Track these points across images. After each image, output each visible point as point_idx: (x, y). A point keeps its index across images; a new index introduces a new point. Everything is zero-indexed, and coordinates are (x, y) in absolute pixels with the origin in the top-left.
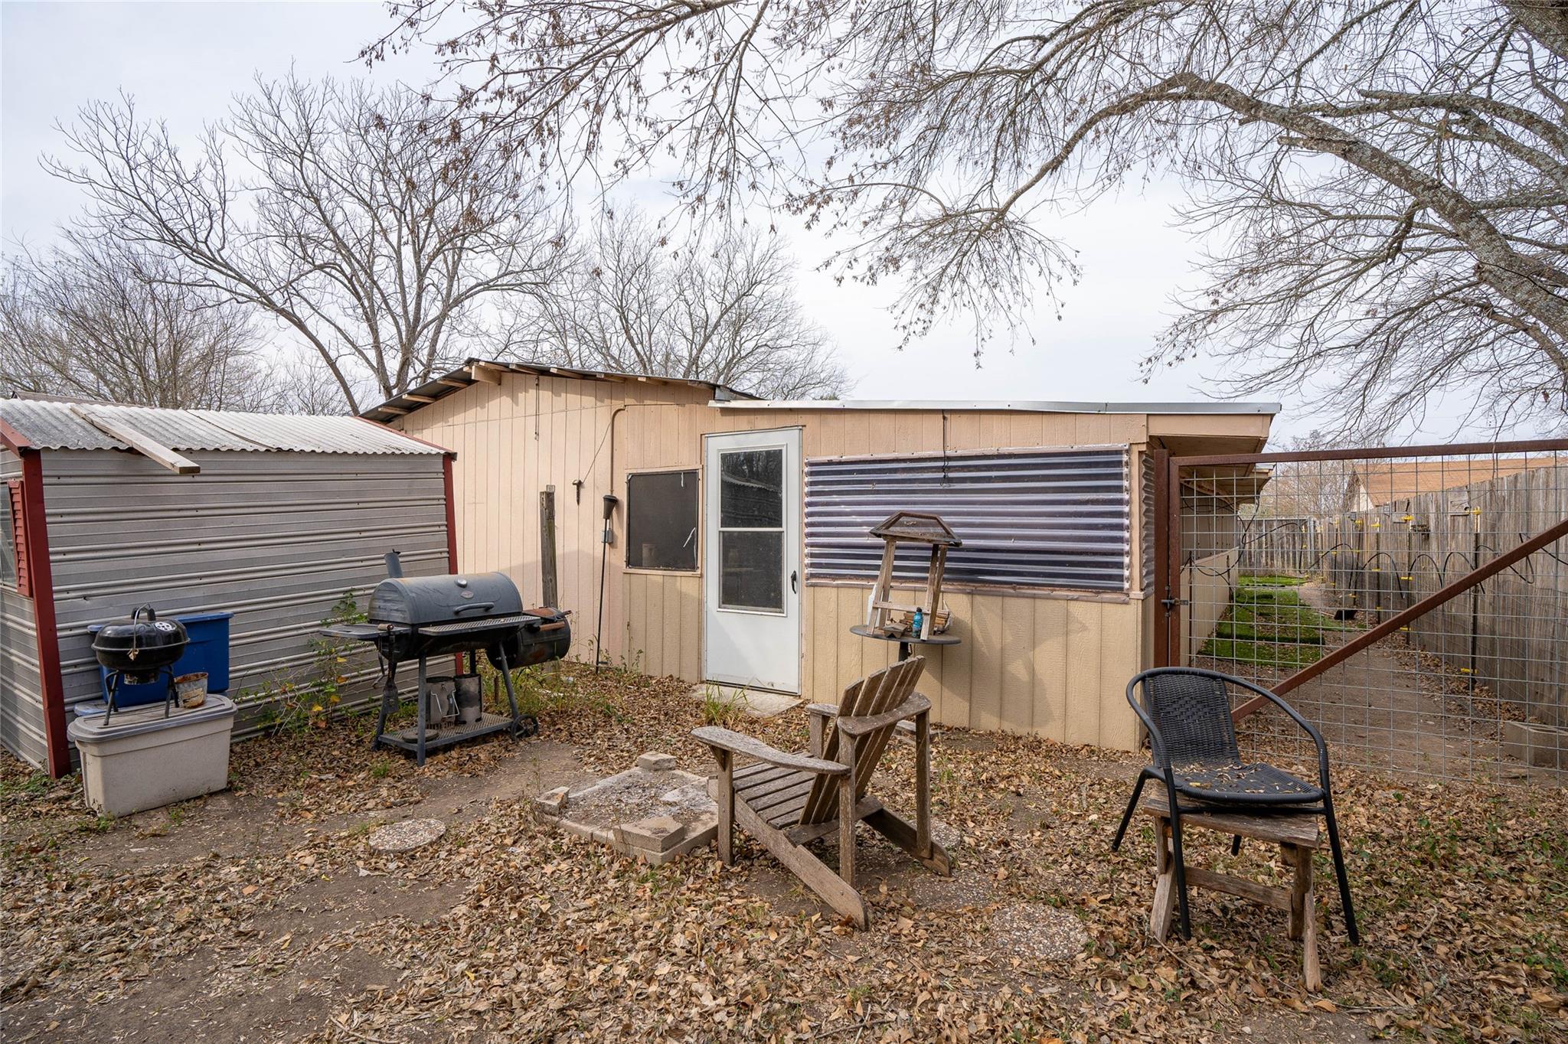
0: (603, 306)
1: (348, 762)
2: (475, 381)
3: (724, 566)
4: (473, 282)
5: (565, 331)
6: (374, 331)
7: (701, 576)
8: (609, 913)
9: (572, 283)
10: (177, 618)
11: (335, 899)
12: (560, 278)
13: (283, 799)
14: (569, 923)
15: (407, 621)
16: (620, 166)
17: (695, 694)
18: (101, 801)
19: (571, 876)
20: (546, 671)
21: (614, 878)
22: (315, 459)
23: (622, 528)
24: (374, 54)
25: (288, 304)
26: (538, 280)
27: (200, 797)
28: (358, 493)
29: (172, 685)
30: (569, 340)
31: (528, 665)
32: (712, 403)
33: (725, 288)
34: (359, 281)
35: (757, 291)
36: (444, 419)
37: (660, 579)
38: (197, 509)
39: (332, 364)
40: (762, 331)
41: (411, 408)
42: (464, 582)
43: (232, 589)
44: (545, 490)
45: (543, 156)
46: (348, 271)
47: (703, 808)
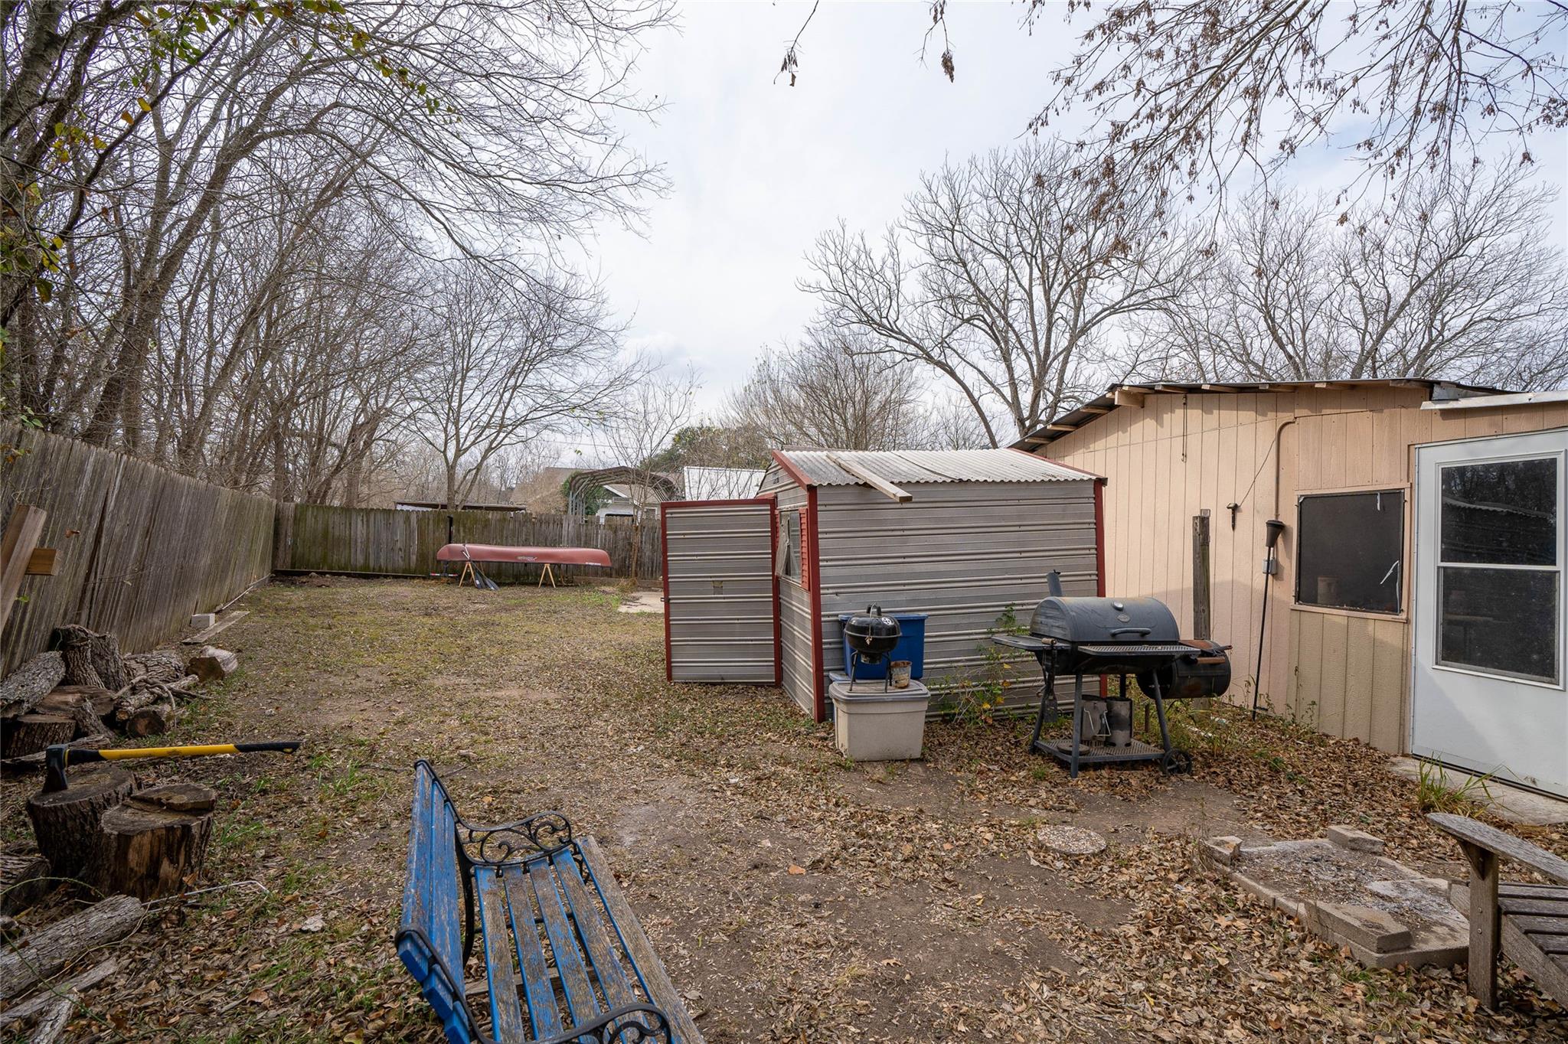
0: (1243, 308)
1: (1009, 758)
2: (1118, 406)
3: (1446, 611)
4: (1099, 308)
5: (1197, 343)
6: (1010, 369)
7: (1407, 622)
8: (1306, 999)
9: (1205, 290)
10: (893, 615)
11: (1014, 878)
12: (1190, 288)
13: (961, 778)
14: (1254, 989)
15: (1068, 638)
16: (1287, 146)
17: (1395, 769)
18: (846, 746)
19: (1250, 937)
20: (1196, 706)
21: (1308, 960)
22: (986, 487)
23: (1290, 558)
24: (1040, 122)
25: (942, 357)
26: (1165, 295)
27: (903, 761)
28: (1020, 517)
29: (889, 668)
30: (1201, 352)
31: (1179, 697)
32: (1427, 405)
33: (1418, 255)
34: (997, 327)
35: (1473, 249)
36: (1085, 446)
37: (1344, 621)
38: (903, 530)
39: (975, 403)
40: (1480, 301)
41: (1054, 437)
42: (1120, 606)
43: (925, 595)
44: (1198, 514)
45: (1193, 164)
46: (989, 320)
47: (1435, 917)
